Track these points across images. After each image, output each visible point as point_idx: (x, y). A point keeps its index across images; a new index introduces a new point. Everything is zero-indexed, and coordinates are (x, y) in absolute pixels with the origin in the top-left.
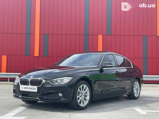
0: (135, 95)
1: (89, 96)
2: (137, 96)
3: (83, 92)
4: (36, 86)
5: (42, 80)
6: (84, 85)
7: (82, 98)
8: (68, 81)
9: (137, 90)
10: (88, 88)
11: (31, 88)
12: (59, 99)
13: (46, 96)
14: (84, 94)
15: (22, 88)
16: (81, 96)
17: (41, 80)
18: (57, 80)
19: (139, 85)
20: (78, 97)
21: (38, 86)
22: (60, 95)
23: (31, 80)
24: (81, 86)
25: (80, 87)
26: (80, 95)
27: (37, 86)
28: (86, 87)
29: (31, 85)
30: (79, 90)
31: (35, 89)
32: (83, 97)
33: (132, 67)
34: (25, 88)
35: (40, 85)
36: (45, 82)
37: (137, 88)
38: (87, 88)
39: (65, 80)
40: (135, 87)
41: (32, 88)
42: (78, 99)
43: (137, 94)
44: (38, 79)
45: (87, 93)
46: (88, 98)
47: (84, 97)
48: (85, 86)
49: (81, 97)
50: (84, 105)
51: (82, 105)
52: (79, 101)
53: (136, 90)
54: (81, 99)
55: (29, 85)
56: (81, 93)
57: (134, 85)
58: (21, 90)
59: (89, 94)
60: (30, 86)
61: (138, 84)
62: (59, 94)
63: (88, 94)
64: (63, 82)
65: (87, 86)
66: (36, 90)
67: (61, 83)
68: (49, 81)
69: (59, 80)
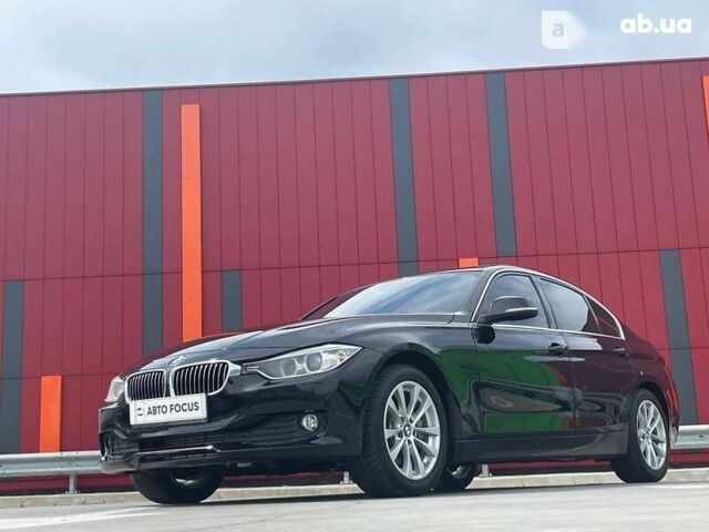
0: (649, 462)
1: (438, 438)
2: (656, 468)
3: (409, 417)
4: (202, 392)
5: (224, 364)
6: (413, 386)
7: (409, 442)
8: (338, 361)
9: (656, 441)
10: (429, 402)
11: (178, 408)
12: (307, 441)
14: (416, 425)
15: (140, 412)
16: (400, 435)
17: (223, 367)
18: (291, 359)
19: (659, 416)
20: (388, 433)
21: (211, 391)
22: (307, 423)
23: (176, 372)
24: (400, 388)
25: (397, 391)
26: (399, 426)
27: (204, 395)
28: (421, 394)
29: (179, 392)
30: (390, 402)
31: (195, 406)
32: (412, 438)
33: (623, 337)
34: (153, 411)
35: (216, 389)
36: (239, 374)
37: (655, 432)
38: (429, 397)
39: (325, 357)
40: (642, 425)
41: (181, 408)
42: (392, 442)
43: (656, 458)
44: (209, 365)
45: (429, 424)
46: (434, 445)
47: (415, 441)
48: (418, 388)
49: (404, 438)
50: (418, 473)
51: (407, 472)
52: (393, 454)
53: (650, 441)
54: (404, 446)
55: (168, 395)
56: (403, 419)
57: (639, 413)
58: (132, 422)
59: (438, 426)
60: (174, 399)
61: (655, 414)
62: (304, 424)
63: (434, 426)
64: (318, 368)
65: (425, 391)
66: (202, 413)
67: (308, 371)
68: (255, 369)
69: (300, 359)
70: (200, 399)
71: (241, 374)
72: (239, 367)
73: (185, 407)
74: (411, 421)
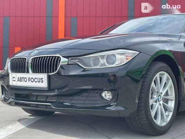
1: (174, 102)
3: (161, 91)
5: (59, 57)
6: (164, 74)
7: (160, 104)
8: (125, 60)
11: (32, 80)
12: (104, 107)
13: (71, 98)
14: (164, 95)
15: (14, 79)
16: (156, 102)
18: (97, 56)
22: (105, 95)
23: (32, 59)
24: (158, 75)
25: (156, 77)
26: (155, 97)
27: (46, 74)
28: (167, 79)
29: (34, 71)
30: (153, 84)
31: (41, 80)
32: (161, 102)
34: (20, 80)
35: (53, 72)
36: (66, 63)
39: (118, 57)
41: (34, 80)
44: (50, 57)
47: (163, 104)
48: (166, 75)
49: (158, 103)
50: (164, 122)
51: (159, 122)
52: (153, 113)
54: (158, 107)
55: (28, 72)
56: (157, 92)
58: (11, 84)
59: (174, 95)
60: (31, 75)
62: (103, 95)
63: (172, 95)
64: (113, 64)
65: (169, 77)
66: (44, 85)
67: (107, 64)
68: (76, 61)
69: (103, 57)
70: (44, 76)
71: (68, 64)
72: (67, 60)
73: (36, 80)
74: (161, 93)
